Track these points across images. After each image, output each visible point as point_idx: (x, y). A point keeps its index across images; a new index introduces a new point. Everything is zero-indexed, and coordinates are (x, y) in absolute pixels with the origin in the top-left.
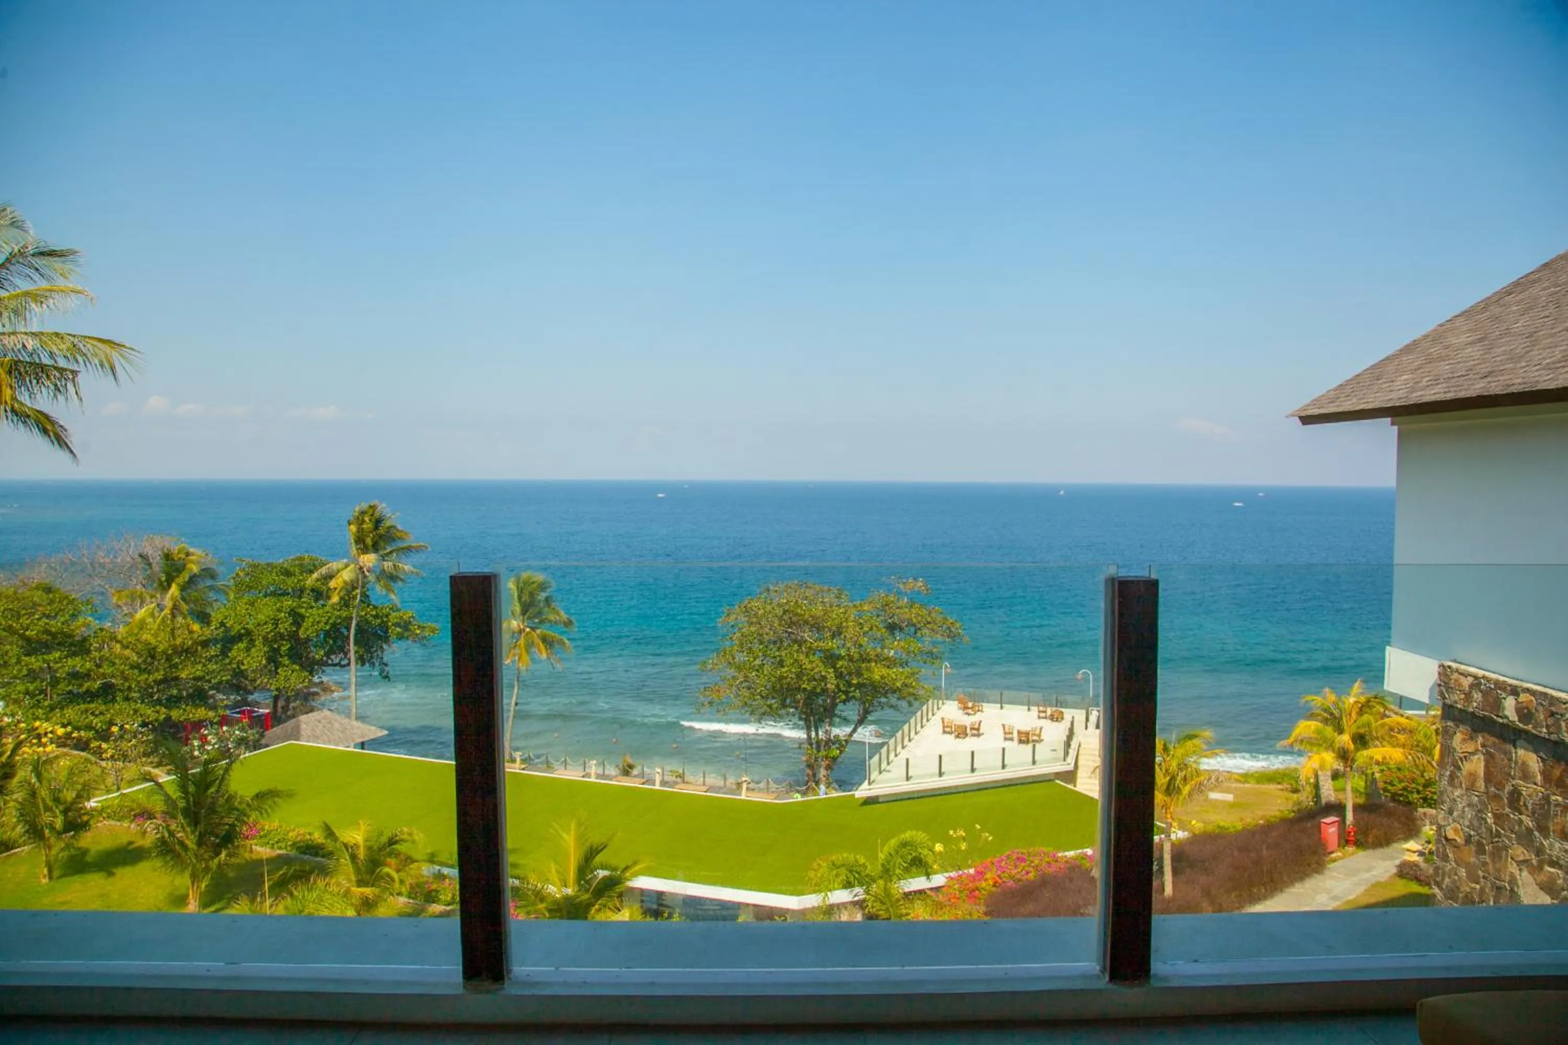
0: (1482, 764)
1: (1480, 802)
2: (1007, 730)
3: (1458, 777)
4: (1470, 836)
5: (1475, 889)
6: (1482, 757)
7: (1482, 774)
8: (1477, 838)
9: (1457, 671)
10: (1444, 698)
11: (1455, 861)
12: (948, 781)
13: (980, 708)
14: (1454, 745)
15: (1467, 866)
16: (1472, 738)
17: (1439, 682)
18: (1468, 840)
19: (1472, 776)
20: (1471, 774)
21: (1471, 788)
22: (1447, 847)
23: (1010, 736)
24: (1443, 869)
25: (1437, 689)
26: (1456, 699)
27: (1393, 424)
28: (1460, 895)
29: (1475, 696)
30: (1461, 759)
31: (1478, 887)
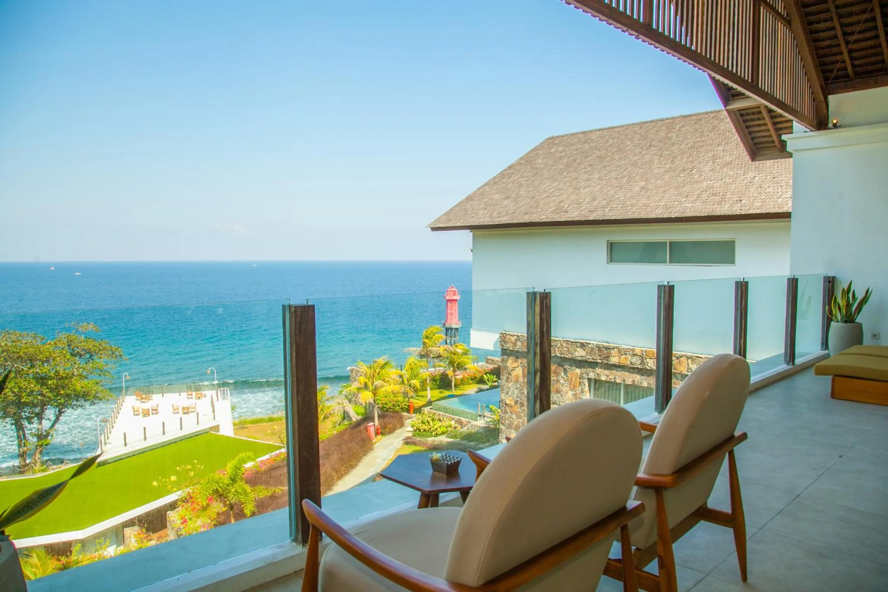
0: (521, 371)
1: (521, 386)
2: (175, 408)
3: (510, 378)
4: (517, 401)
5: (520, 421)
6: (521, 368)
7: (521, 375)
8: (520, 401)
9: (509, 334)
10: (503, 346)
11: (510, 412)
12: (151, 442)
13: (151, 398)
14: (508, 365)
15: (516, 413)
16: (516, 361)
17: (500, 340)
18: (516, 403)
19: (517, 377)
20: (516, 376)
21: (517, 381)
22: (506, 408)
23: (177, 411)
24: (505, 417)
25: (499, 343)
26: (509, 346)
27: (471, 232)
28: (513, 426)
29: (518, 344)
30: (511, 371)
31: (521, 420)
